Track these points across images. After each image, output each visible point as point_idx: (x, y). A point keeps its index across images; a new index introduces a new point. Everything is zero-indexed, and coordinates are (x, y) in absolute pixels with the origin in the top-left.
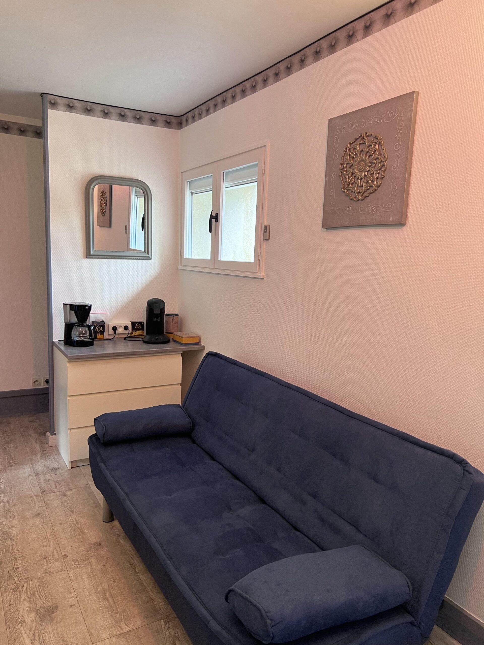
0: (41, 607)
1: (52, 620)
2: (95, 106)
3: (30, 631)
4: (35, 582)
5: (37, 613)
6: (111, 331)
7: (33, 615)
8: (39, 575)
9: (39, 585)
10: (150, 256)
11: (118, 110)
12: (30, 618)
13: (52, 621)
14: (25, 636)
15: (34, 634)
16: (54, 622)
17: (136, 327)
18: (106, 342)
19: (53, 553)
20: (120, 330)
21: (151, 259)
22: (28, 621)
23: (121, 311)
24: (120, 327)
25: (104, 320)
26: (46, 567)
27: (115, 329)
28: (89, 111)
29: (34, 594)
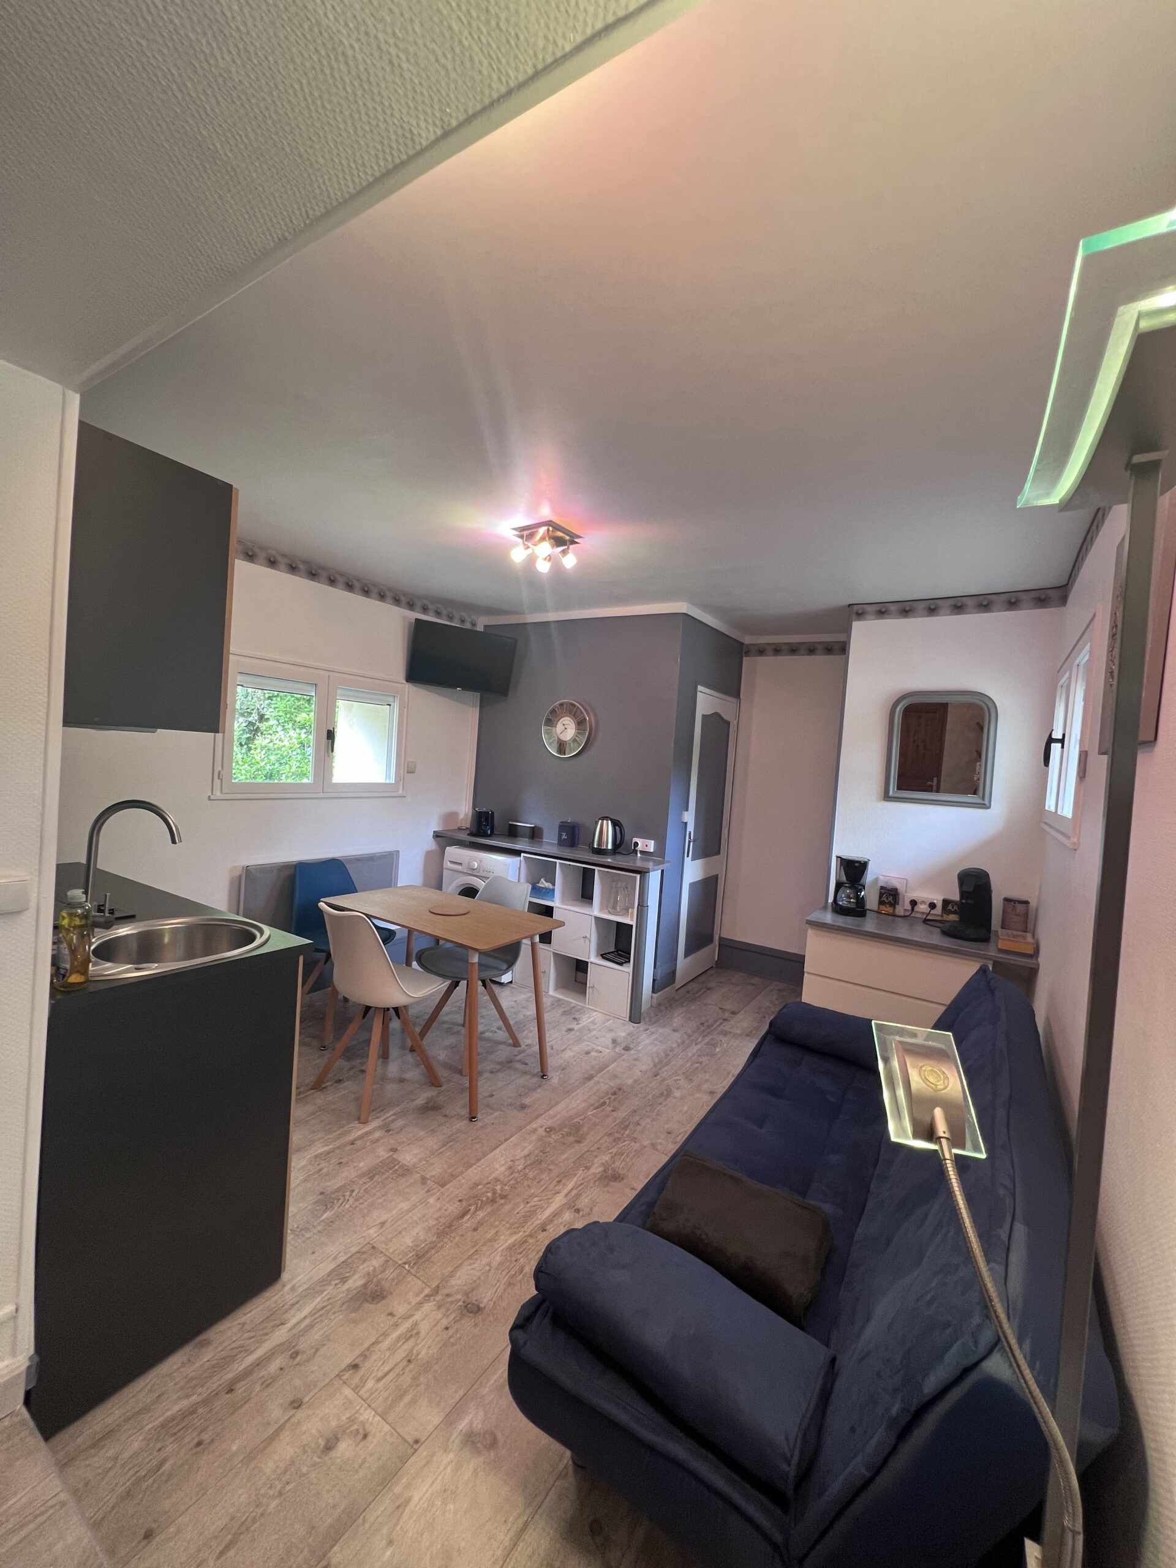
0: (613, 1170)
1: (607, 1185)
2: (915, 604)
3: (583, 1179)
4: (636, 1146)
5: (605, 1171)
6: (908, 907)
7: (601, 1169)
8: (646, 1143)
9: (635, 1151)
10: (986, 802)
11: (950, 602)
12: (596, 1169)
13: (605, 1186)
14: (575, 1179)
15: (582, 1184)
16: (606, 1189)
17: (950, 907)
18: (899, 919)
19: (680, 1134)
20: (923, 908)
21: (989, 807)
22: (592, 1170)
23: (931, 879)
24: (923, 902)
25: (898, 888)
26: (659, 1141)
27: (914, 903)
28: (907, 612)
29: (623, 1154)
